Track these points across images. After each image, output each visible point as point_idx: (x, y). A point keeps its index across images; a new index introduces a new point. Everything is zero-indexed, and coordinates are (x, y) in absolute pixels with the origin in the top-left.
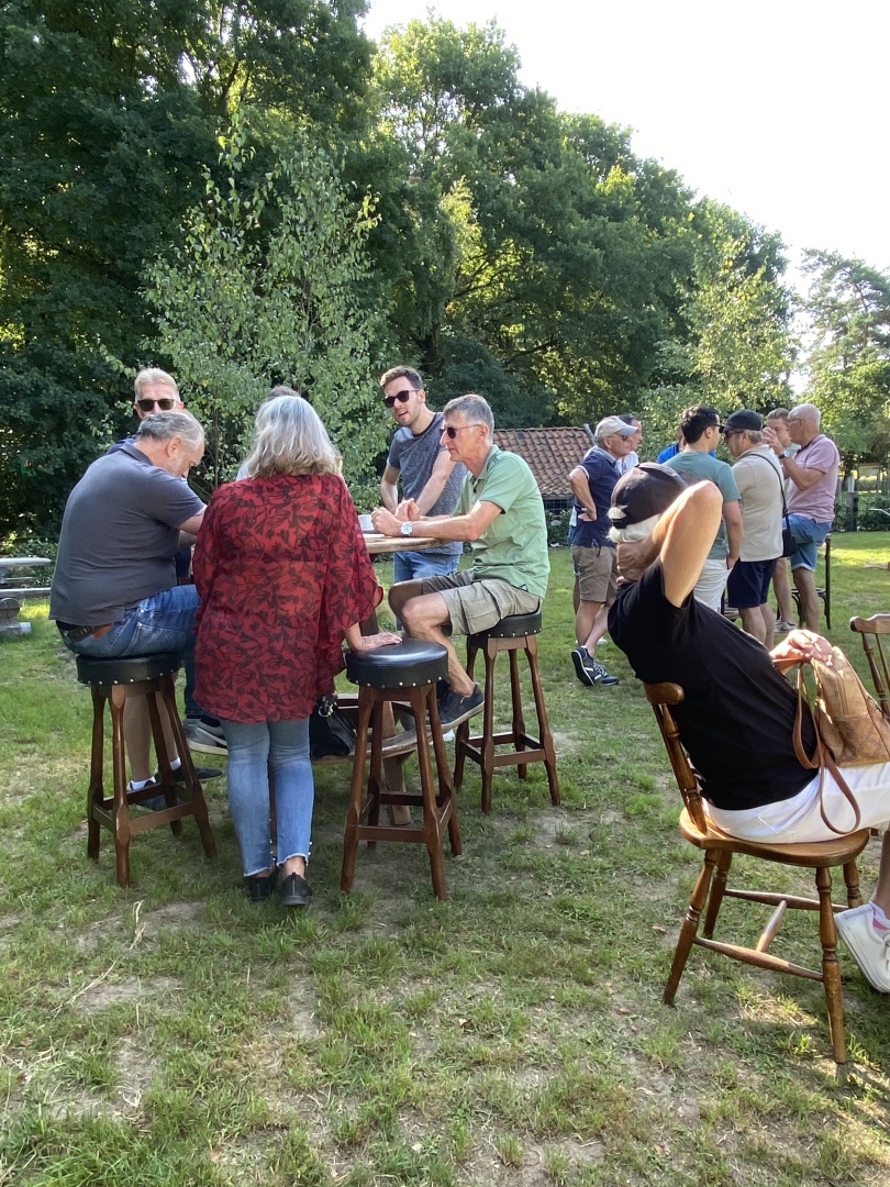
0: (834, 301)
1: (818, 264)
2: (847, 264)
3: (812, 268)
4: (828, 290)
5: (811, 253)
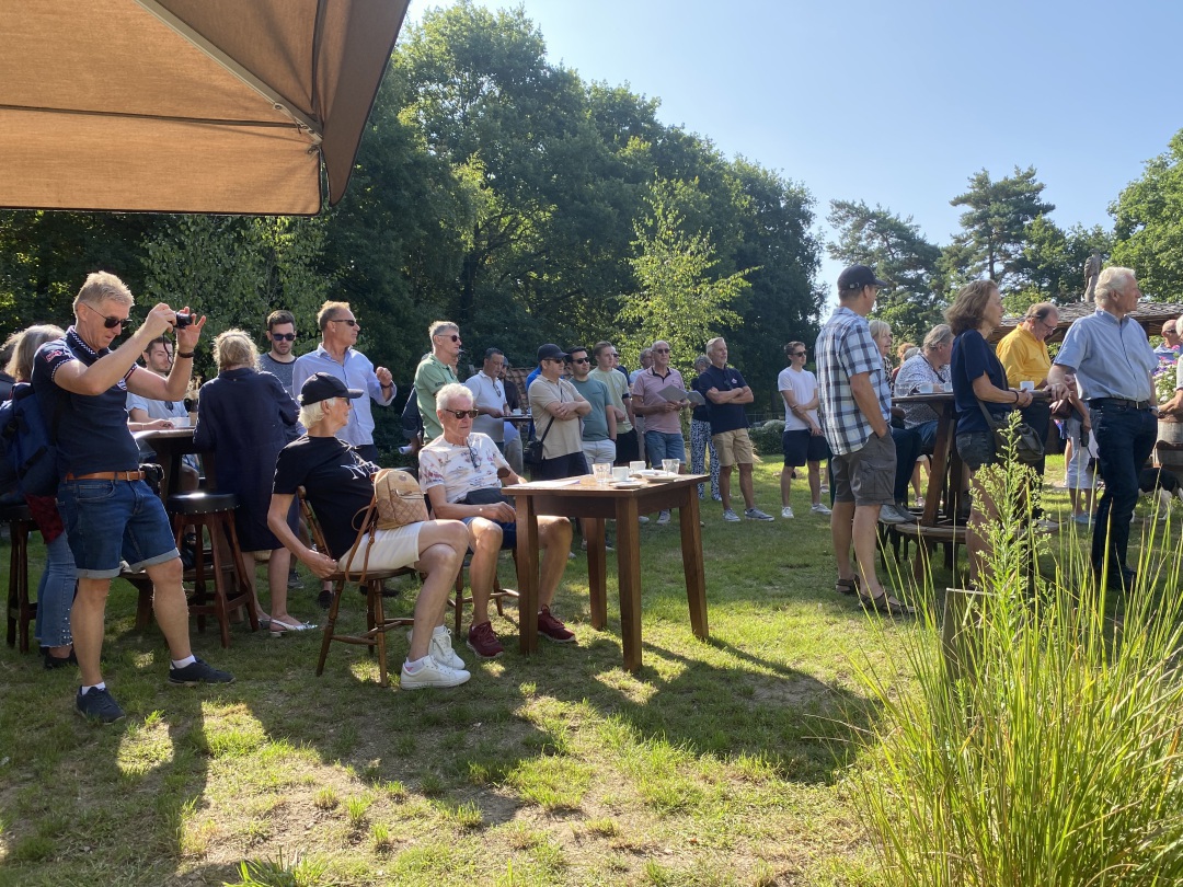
0: (864, 249)
1: (848, 216)
2: (874, 216)
3: (843, 219)
4: (859, 239)
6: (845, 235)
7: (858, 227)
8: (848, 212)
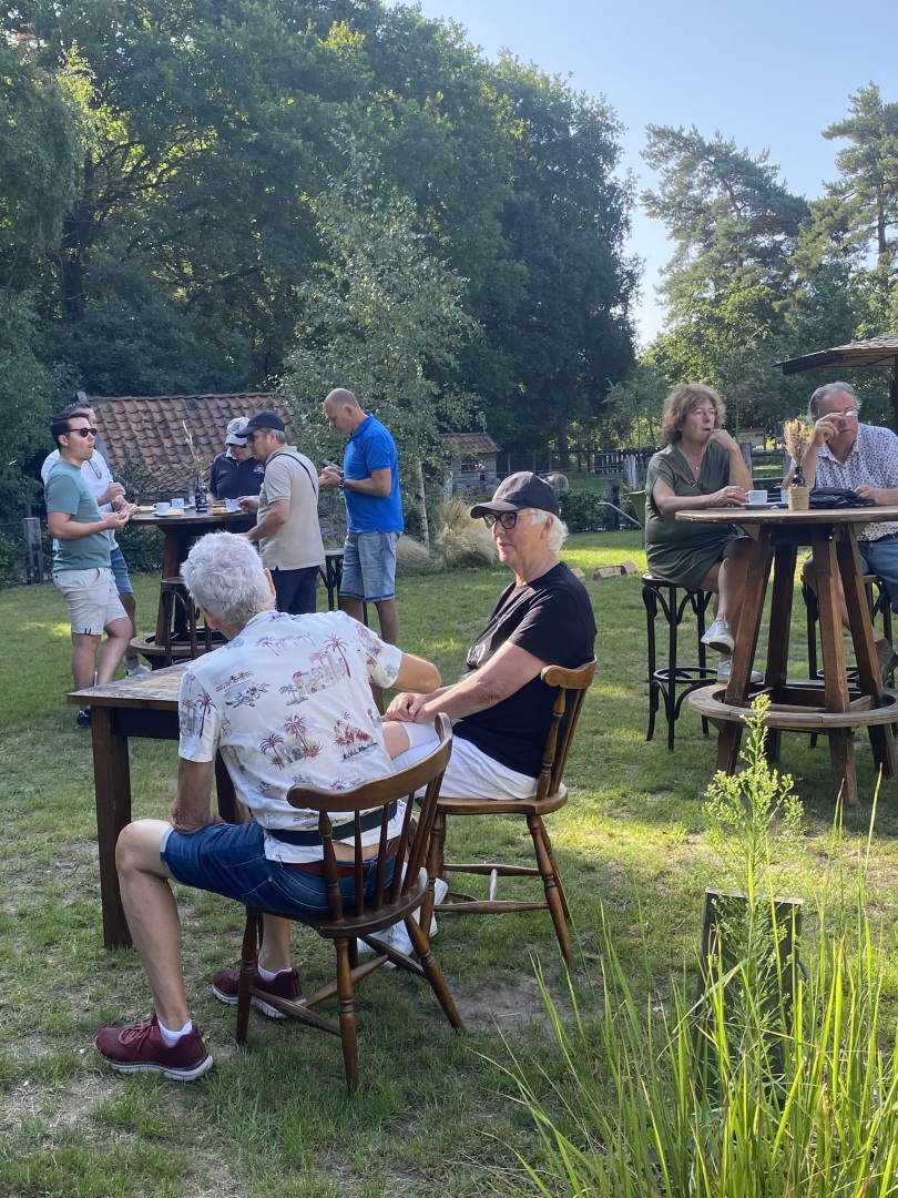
0: (697, 201)
1: (672, 150)
3: (665, 155)
5: (662, 134)
6: (669, 180)
7: (688, 167)
8: (673, 144)
